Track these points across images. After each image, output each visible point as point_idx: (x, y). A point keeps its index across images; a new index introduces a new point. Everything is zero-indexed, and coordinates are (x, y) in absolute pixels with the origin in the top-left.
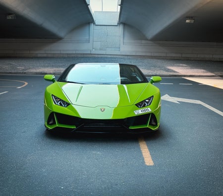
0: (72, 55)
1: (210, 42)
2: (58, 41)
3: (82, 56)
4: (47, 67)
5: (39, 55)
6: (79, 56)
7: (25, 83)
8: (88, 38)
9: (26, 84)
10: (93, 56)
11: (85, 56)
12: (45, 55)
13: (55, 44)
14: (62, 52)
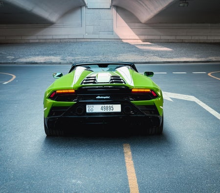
0: (65, 40)
1: (204, 23)
2: (49, 26)
3: (75, 41)
4: (38, 55)
5: (31, 41)
6: (72, 41)
7: (12, 77)
8: (80, 22)
9: (14, 77)
10: (85, 40)
11: (78, 40)
12: (37, 41)
13: (47, 29)
14: (55, 37)
